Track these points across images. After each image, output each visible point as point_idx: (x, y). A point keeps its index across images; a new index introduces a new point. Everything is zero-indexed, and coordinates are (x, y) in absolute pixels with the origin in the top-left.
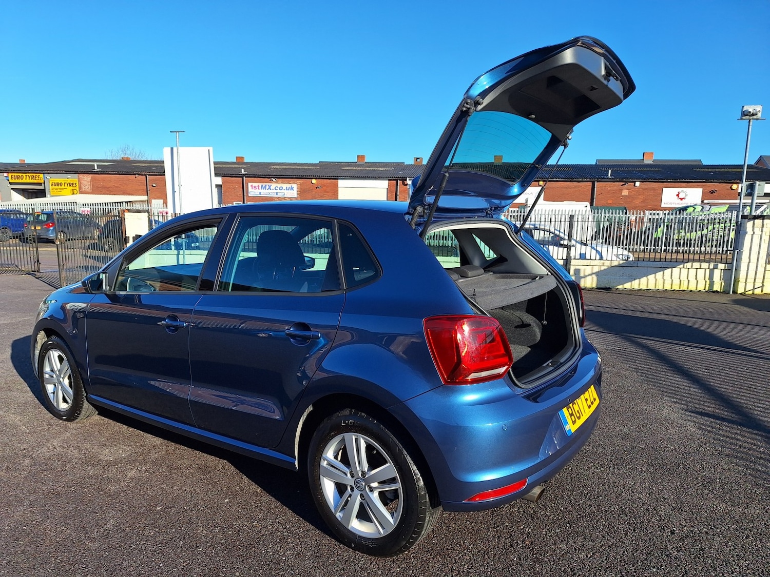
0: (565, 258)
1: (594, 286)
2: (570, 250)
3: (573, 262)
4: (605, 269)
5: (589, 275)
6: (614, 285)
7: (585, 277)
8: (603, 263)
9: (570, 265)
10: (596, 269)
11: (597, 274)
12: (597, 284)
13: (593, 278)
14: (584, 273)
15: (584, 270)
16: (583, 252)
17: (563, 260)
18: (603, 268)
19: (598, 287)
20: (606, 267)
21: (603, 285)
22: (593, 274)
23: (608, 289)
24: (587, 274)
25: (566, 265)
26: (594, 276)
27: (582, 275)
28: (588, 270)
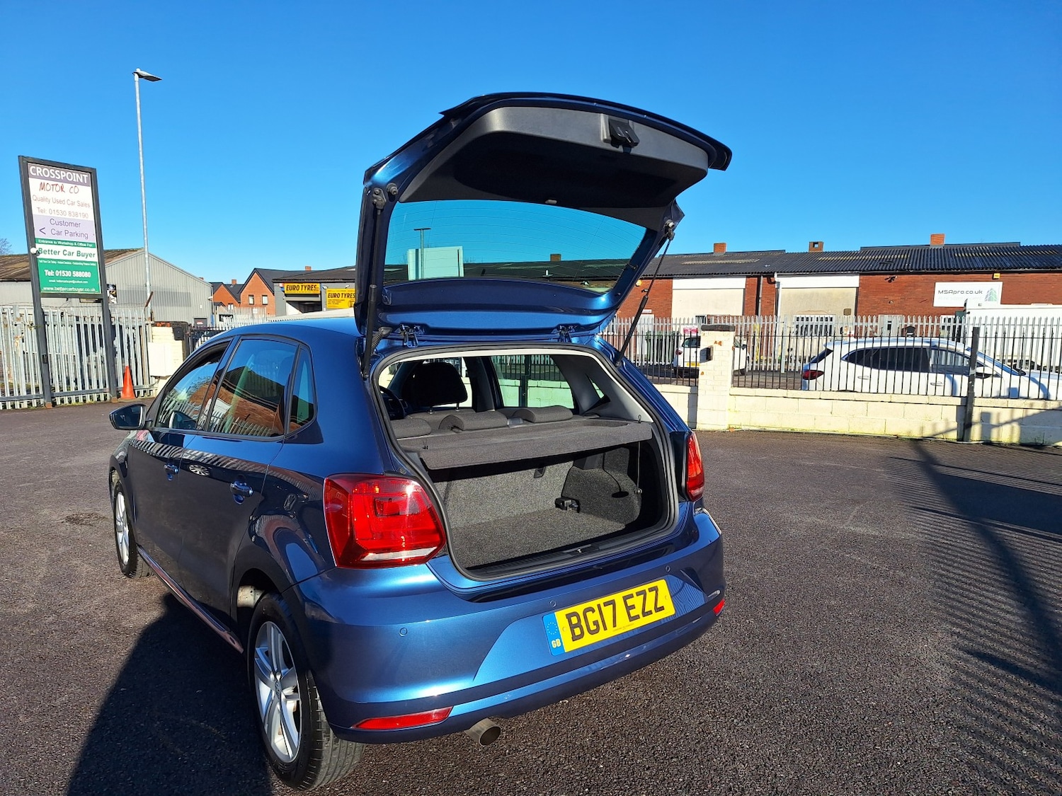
0: (964, 394)
1: (1015, 440)
2: (973, 383)
3: (977, 402)
4: (1034, 415)
5: (1007, 423)
6: (1051, 439)
7: (999, 425)
8: (1032, 405)
9: (972, 406)
10: (1019, 414)
11: (1020, 421)
12: (1020, 438)
13: (1013, 427)
14: (998, 418)
15: (999, 414)
16: (1015, 385)
17: (960, 399)
18: (1031, 412)
19: (1024, 442)
20: (1037, 411)
21: (1030, 440)
22: (1013, 421)
23: (1038, 447)
24: (1002, 421)
25: (966, 406)
26: (1015, 425)
27: (994, 422)
28: (1005, 415)
